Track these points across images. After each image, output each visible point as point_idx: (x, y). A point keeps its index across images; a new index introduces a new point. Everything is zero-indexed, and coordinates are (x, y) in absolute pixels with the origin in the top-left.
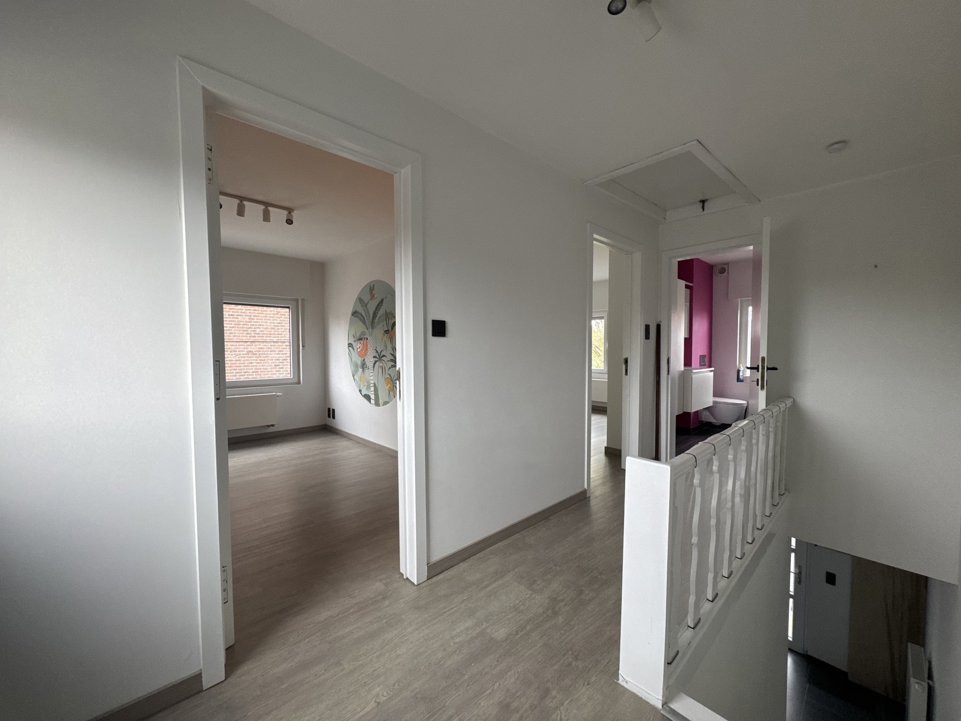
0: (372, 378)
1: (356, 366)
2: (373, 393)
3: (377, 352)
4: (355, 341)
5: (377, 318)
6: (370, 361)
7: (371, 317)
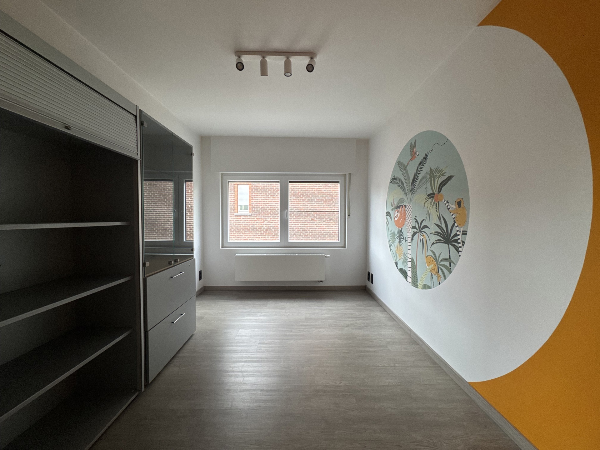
0: (409, 252)
1: (393, 236)
2: (410, 269)
3: (417, 221)
4: (392, 210)
5: (418, 181)
6: (408, 232)
7: (411, 181)
